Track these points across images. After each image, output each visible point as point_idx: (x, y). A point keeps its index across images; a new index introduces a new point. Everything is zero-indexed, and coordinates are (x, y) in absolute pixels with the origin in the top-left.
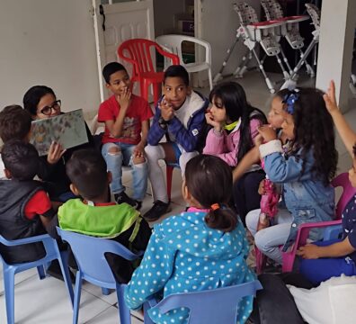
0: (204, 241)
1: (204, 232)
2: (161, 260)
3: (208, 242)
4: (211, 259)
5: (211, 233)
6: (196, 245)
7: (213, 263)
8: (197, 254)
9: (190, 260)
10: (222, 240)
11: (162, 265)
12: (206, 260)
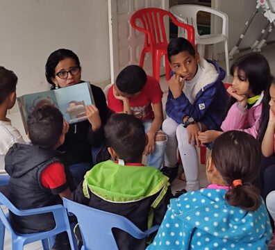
0: (225, 220)
1: (225, 211)
2: (177, 237)
3: (228, 222)
4: (230, 240)
5: (232, 212)
6: (216, 224)
7: (233, 246)
8: (216, 234)
9: (207, 240)
10: (244, 221)
11: (177, 243)
12: (225, 241)
